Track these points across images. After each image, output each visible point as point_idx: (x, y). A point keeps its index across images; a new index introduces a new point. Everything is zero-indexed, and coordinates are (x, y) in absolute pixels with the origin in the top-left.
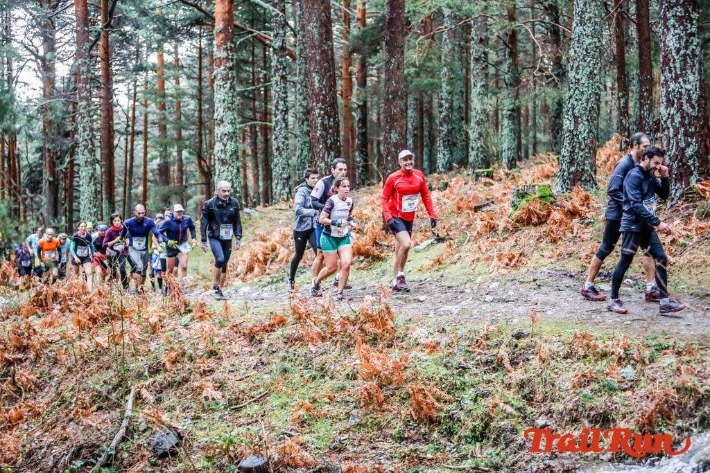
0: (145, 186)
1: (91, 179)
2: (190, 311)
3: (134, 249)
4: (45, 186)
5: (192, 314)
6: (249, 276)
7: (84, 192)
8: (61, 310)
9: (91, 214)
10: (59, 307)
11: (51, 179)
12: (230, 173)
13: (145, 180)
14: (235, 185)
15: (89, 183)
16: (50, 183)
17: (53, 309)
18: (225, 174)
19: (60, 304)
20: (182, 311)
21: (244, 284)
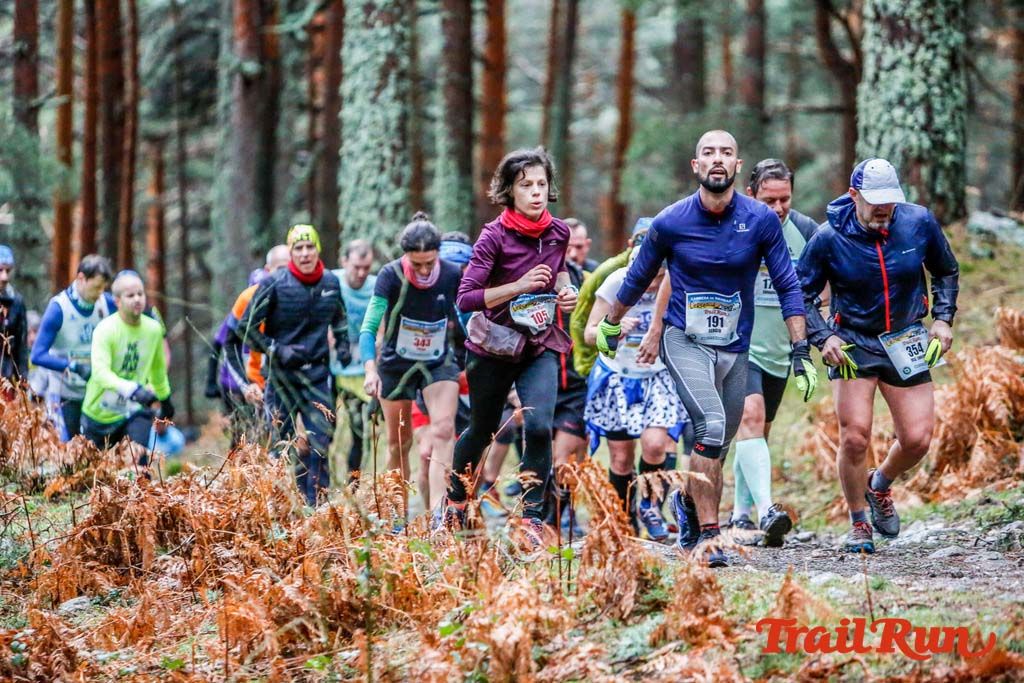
0: (625, 107)
1: (384, 73)
2: (658, 606)
3: (691, 339)
4: (228, 97)
5: (660, 619)
6: (949, 479)
7: (357, 125)
8: (187, 578)
9: (382, 211)
10: (177, 566)
11: (251, 67)
12: (919, 73)
13: (626, 83)
14: (939, 121)
15: (379, 89)
16: (248, 82)
17: (159, 572)
18: (901, 75)
19: (188, 555)
20: (628, 604)
21: (927, 510)
